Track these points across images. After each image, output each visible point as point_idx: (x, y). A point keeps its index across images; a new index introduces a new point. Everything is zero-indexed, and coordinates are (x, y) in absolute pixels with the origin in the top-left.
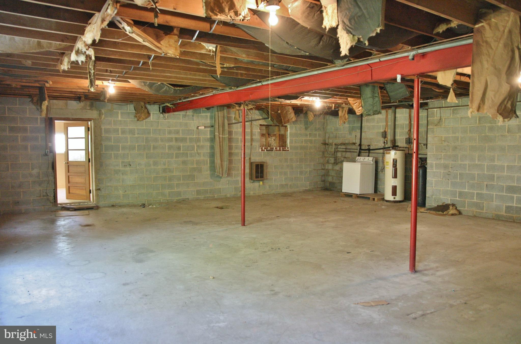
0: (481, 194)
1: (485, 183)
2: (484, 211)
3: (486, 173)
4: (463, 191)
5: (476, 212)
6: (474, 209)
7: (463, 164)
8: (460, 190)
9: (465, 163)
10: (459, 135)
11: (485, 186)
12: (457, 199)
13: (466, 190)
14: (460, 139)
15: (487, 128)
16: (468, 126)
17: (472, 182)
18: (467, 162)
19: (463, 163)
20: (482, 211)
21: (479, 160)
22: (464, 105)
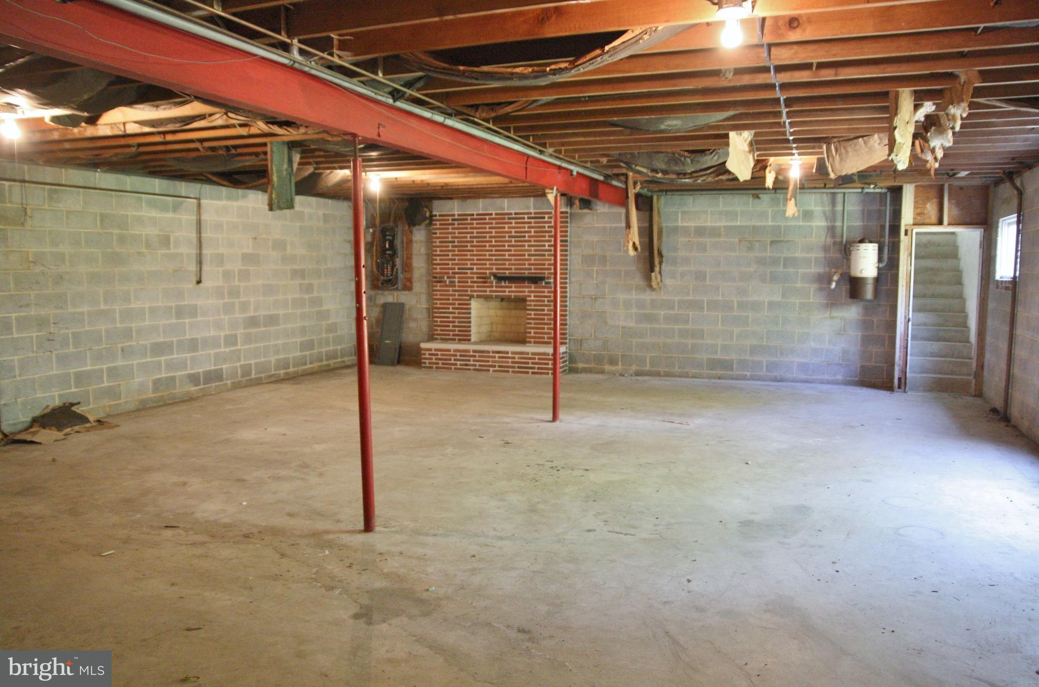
0: (115, 368)
1: (120, 345)
2: (122, 401)
3: (118, 325)
4: (83, 371)
5: (110, 406)
6: (106, 402)
7: (77, 313)
8: (76, 370)
9: (81, 310)
10: (65, 249)
11: (120, 351)
12: (73, 390)
13: (89, 368)
14: (67, 258)
15: (115, 238)
16: (82, 230)
17: (98, 347)
18: (85, 309)
19: (77, 310)
20: (118, 402)
21: (106, 301)
22: (72, 184)
